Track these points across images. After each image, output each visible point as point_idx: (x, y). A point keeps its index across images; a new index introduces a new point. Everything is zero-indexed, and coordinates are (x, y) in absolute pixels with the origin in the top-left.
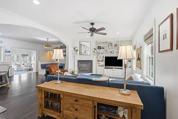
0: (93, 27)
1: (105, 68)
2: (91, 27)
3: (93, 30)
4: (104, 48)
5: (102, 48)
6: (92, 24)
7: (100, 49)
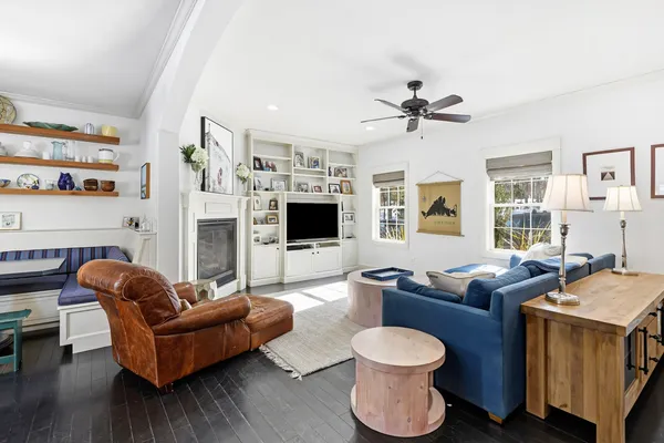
0: (415, 96)
1: (289, 248)
2: (409, 95)
3: (414, 108)
4: (274, 169)
5: (267, 166)
6: (415, 85)
7: (261, 168)
